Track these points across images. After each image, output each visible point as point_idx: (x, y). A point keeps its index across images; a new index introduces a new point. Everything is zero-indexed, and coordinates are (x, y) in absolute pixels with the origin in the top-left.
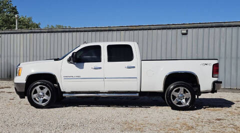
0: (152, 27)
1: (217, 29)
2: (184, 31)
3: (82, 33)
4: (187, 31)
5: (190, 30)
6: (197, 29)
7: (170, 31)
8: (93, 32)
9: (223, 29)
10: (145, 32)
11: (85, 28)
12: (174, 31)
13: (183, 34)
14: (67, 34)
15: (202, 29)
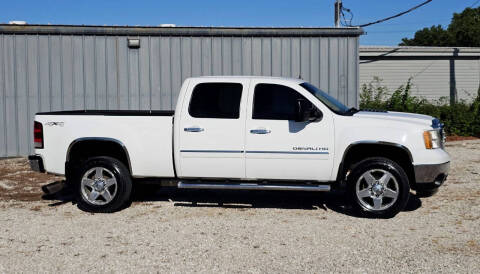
1: (196, 41)
2: (134, 41)
4: (139, 41)
5: (144, 40)
6: (157, 38)
9: (208, 40)
12: (111, 40)
13: (132, 47)
15: (167, 39)
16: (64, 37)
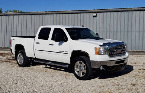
0: (74, 12)
1: (115, 13)
2: (95, 15)
3: (28, 16)
4: (96, 14)
5: (98, 14)
6: (103, 13)
7: (85, 15)
8: (35, 15)
9: (119, 13)
10: (70, 15)
11: (29, 12)
12: (88, 14)
13: (94, 16)
14: (17, 16)
15: (106, 13)
16: (75, 14)
